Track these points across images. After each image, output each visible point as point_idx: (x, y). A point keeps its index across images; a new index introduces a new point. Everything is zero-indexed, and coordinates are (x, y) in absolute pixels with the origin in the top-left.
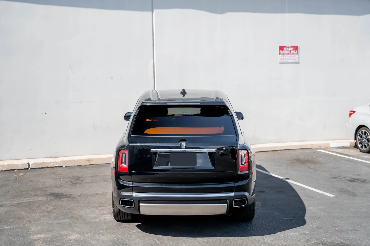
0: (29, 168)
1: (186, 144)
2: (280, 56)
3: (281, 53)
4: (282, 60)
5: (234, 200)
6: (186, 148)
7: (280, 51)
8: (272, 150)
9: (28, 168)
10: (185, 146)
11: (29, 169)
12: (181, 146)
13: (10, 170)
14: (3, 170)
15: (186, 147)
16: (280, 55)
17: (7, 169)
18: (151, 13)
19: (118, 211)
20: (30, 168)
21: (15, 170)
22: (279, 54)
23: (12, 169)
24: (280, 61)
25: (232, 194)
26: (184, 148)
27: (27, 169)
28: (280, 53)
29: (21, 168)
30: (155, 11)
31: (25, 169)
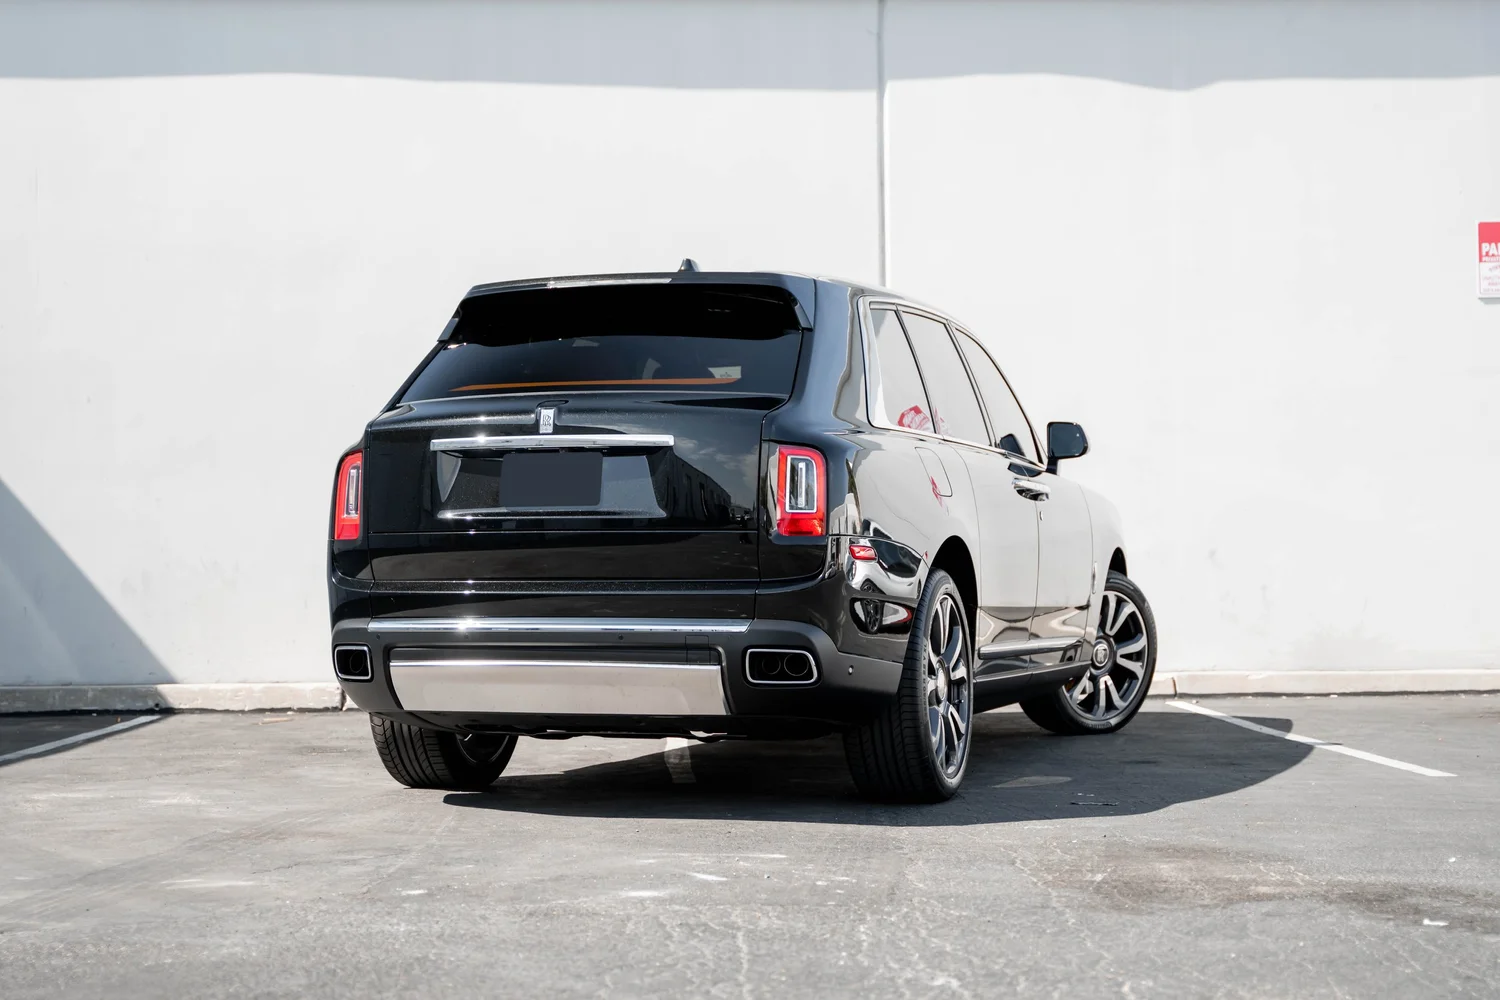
0: (343, 705)
1: (559, 412)
2: (1486, 266)
3: (1487, 254)
4: (1494, 287)
5: (751, 653)
6: (558, 430)
7: (1486, 247)
8: (1426, 690)
9: (338, 705)
10: (551, 422)
11: (341, 709)
12: (537, 421)
13: (272, 710)
14: (246, 709)
15: (555, 425)
16: (1482, 264)
17: (259, 706)
18: (873, 95)
19: (389, 733)
20: (344, 709)
21: (289, 709)
22: (1481, 260)
23: (279, 706)
24: (1485, 290)
25: (742, 628)
26: (550, 430)
27: (335, 709)
28: (1484, 253)
29: (311, 705)
30: (891, 87)
31: (326, 710)
